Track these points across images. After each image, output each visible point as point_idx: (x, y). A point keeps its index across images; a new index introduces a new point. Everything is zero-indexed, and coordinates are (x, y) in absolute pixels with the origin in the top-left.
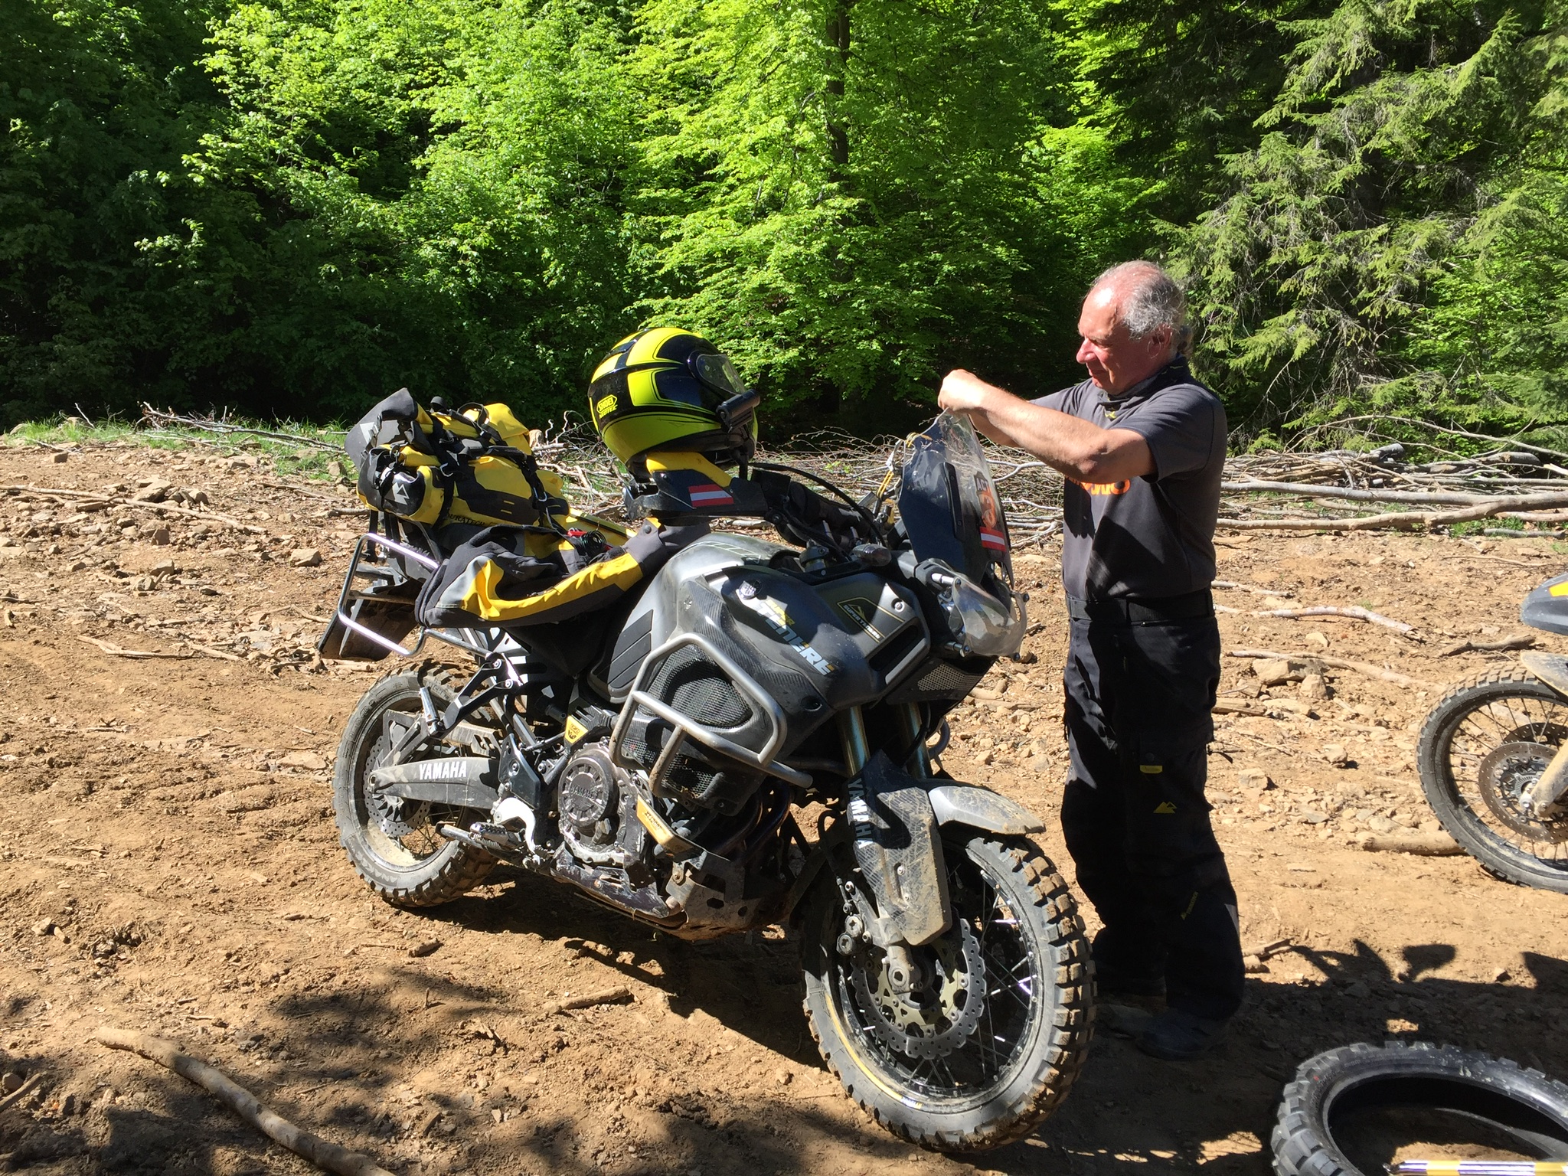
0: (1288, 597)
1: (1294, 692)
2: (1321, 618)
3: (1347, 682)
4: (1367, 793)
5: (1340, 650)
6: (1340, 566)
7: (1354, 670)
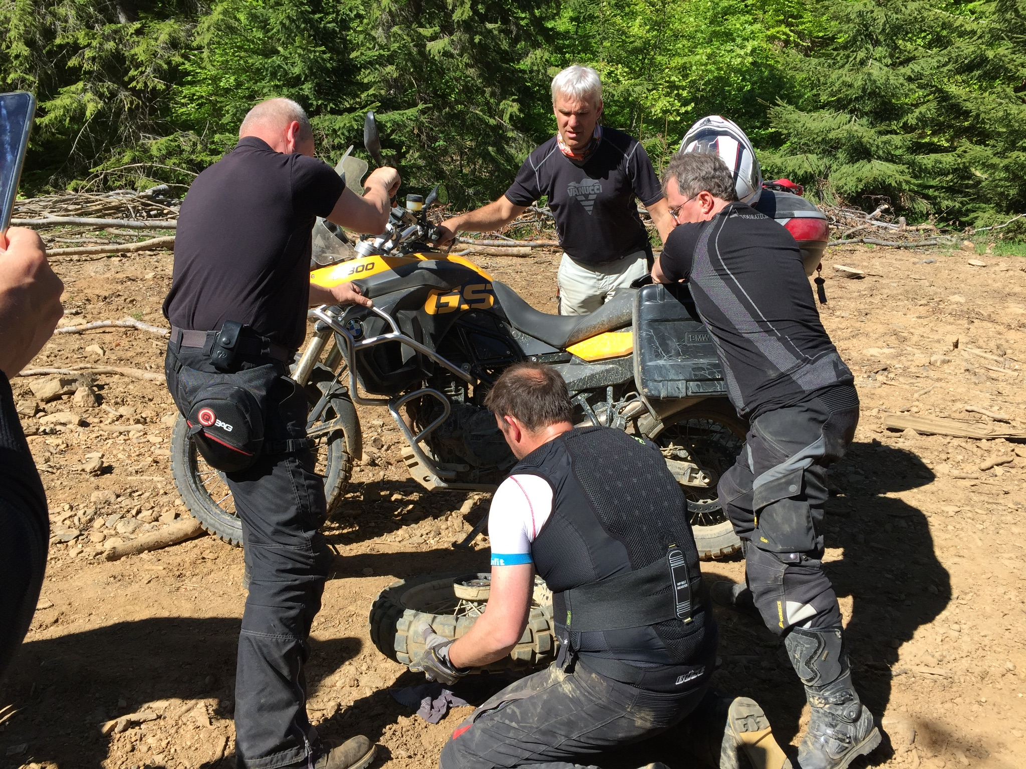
0: (77, 313)
1: (68, 405)
2: (101, 330)
3: (116, 387)
4: (118, 496)
5: (114, 357)
6: (122, 282)
7: (122, 375)
